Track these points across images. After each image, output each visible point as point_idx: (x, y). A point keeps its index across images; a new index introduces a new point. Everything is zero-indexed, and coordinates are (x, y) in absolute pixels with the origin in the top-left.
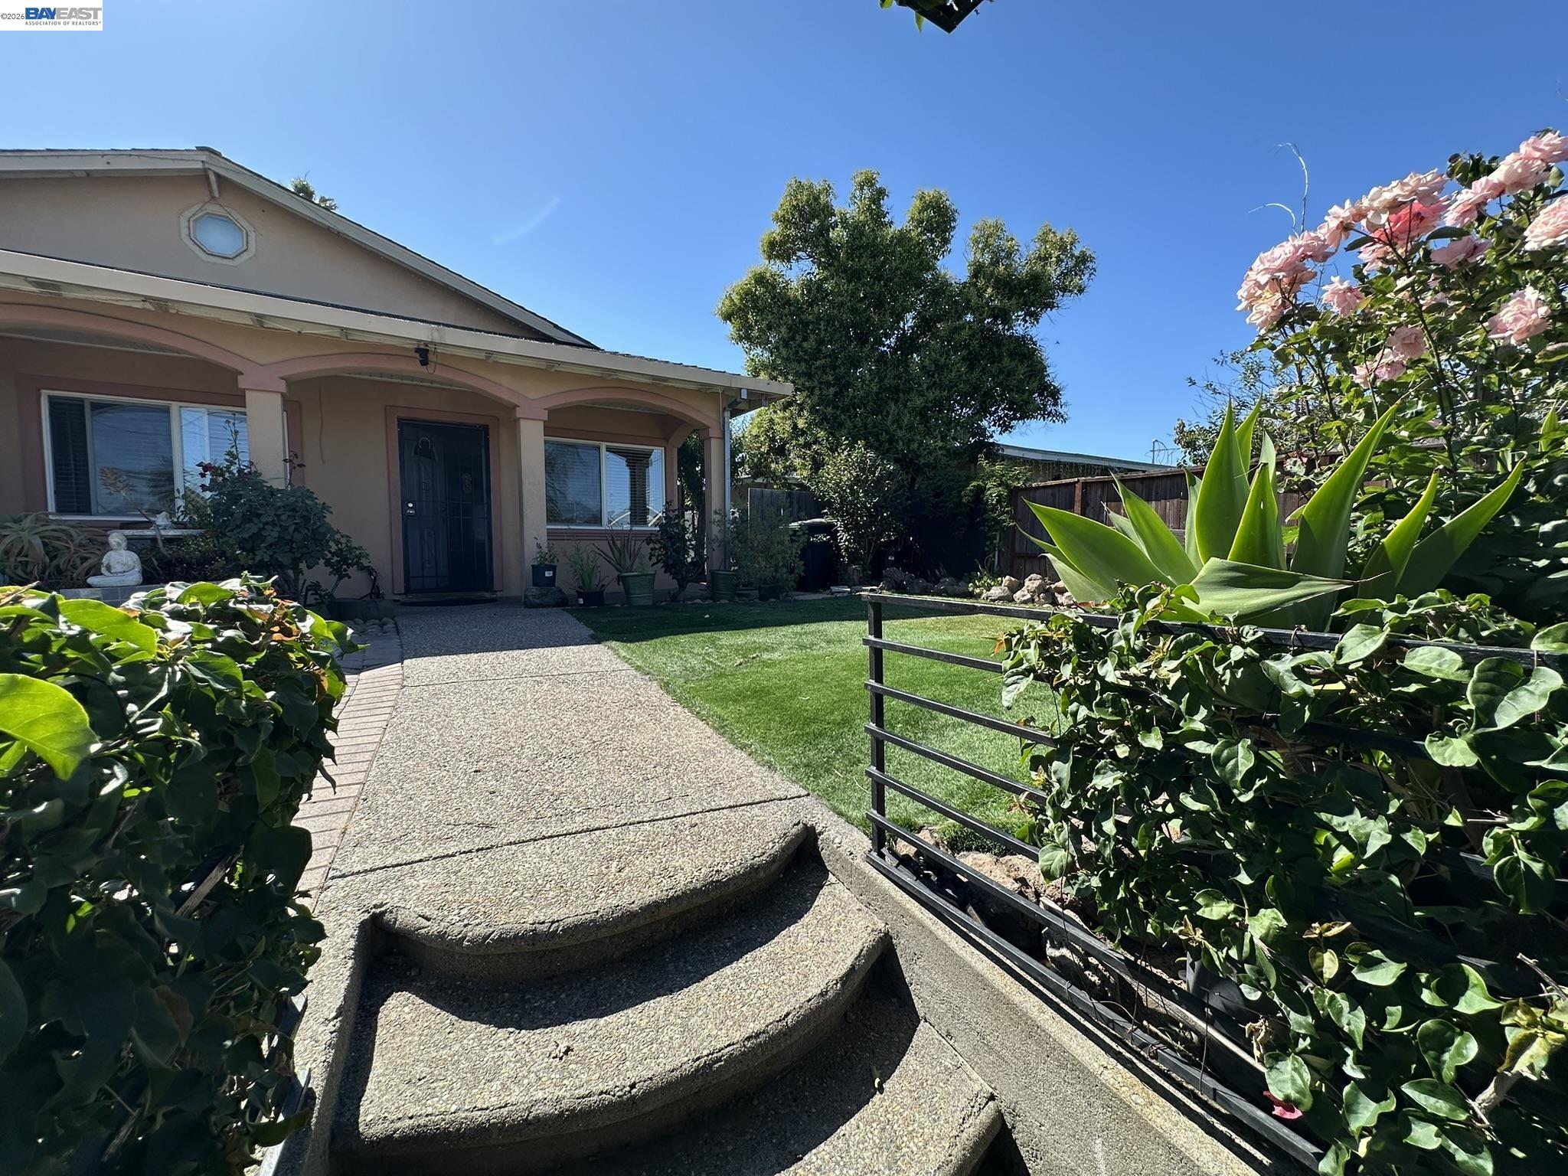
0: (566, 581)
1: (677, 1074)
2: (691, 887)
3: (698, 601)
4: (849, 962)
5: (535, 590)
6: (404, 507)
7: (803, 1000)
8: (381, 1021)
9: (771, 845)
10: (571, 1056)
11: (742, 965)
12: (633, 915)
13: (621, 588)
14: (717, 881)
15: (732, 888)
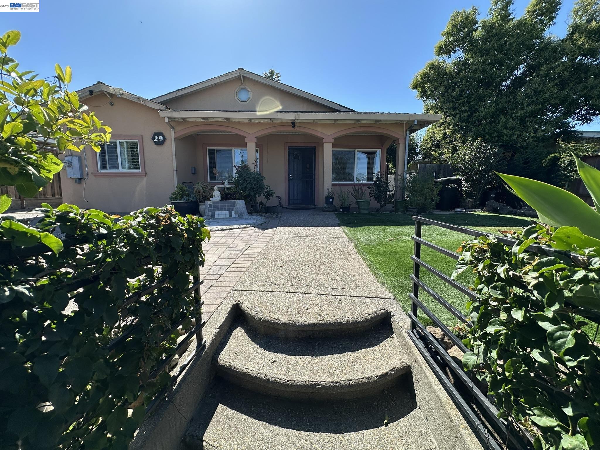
0: (337, 203)
1: (304, 383)
2: (329, 322)
3: (388, 212)
4: (386, 371)
5: (326, 206)
6: (289, 176)
7: (359, 377)
8: (233, 334)
9: (367, 315)
10: (275, 364)
11: (342, 356)
12: (305, 326)
13: (357, 206)
14: (340, 323)
15: (345, 327)
